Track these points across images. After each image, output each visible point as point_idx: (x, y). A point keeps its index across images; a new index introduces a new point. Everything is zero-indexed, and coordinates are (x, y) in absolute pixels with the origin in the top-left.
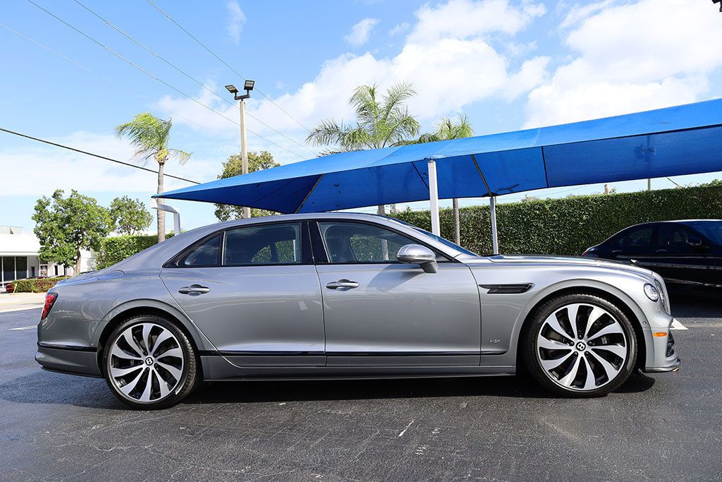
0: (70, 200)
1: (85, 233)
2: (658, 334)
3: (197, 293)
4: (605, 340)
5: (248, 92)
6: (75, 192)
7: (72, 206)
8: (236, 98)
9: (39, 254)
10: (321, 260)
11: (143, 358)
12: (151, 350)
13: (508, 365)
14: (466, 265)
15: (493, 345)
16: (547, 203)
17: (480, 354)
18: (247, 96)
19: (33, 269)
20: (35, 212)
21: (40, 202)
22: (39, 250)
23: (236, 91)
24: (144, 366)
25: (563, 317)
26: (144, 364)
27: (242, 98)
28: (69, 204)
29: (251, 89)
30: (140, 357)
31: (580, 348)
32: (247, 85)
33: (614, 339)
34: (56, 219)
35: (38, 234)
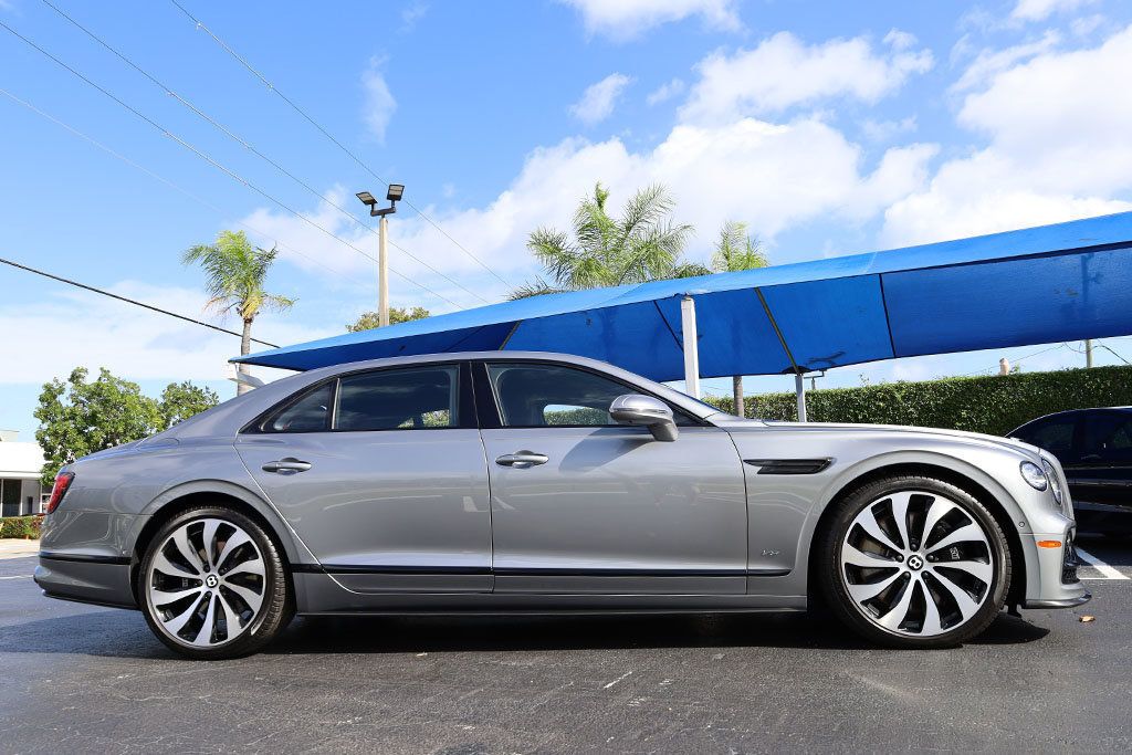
0: (98, 385)
1: (118, 441)
2: (1046, 544)
3: (291, 471)
4: (955, 552)
5: (393, 204)
6: (105, 373)
7: (99, 395)
8: (373, 213)
9: (41, 476)
10: (490, 422)
11: (202, 576)
12: (215, 563)
13: (793, 594)
14: (724, 430)
15: (769, 558)
16: (899, 388)
17: (747, 575)
18: (391, 211)
19: (30, 501)
20: (40, 405)
21: (48, 388)
22: (41, 467)
23: (373, 202)
24: (203, 589)
25: (884, 514)
26: (204, 586)
27: (383, 213)
28: (96, 393)
29: (398, 198)
30: (197, 573)
31: (914, 565)
32: (392, 193)
33: (971, 550)
34: (73, 416)
35: (43, 442)
